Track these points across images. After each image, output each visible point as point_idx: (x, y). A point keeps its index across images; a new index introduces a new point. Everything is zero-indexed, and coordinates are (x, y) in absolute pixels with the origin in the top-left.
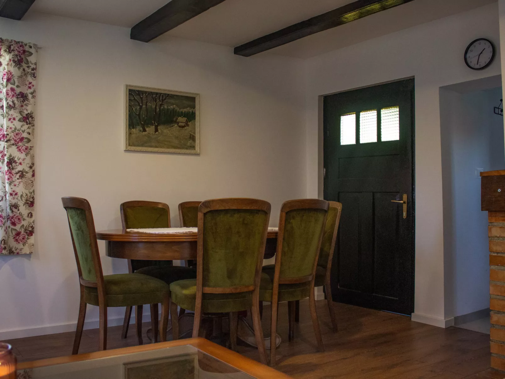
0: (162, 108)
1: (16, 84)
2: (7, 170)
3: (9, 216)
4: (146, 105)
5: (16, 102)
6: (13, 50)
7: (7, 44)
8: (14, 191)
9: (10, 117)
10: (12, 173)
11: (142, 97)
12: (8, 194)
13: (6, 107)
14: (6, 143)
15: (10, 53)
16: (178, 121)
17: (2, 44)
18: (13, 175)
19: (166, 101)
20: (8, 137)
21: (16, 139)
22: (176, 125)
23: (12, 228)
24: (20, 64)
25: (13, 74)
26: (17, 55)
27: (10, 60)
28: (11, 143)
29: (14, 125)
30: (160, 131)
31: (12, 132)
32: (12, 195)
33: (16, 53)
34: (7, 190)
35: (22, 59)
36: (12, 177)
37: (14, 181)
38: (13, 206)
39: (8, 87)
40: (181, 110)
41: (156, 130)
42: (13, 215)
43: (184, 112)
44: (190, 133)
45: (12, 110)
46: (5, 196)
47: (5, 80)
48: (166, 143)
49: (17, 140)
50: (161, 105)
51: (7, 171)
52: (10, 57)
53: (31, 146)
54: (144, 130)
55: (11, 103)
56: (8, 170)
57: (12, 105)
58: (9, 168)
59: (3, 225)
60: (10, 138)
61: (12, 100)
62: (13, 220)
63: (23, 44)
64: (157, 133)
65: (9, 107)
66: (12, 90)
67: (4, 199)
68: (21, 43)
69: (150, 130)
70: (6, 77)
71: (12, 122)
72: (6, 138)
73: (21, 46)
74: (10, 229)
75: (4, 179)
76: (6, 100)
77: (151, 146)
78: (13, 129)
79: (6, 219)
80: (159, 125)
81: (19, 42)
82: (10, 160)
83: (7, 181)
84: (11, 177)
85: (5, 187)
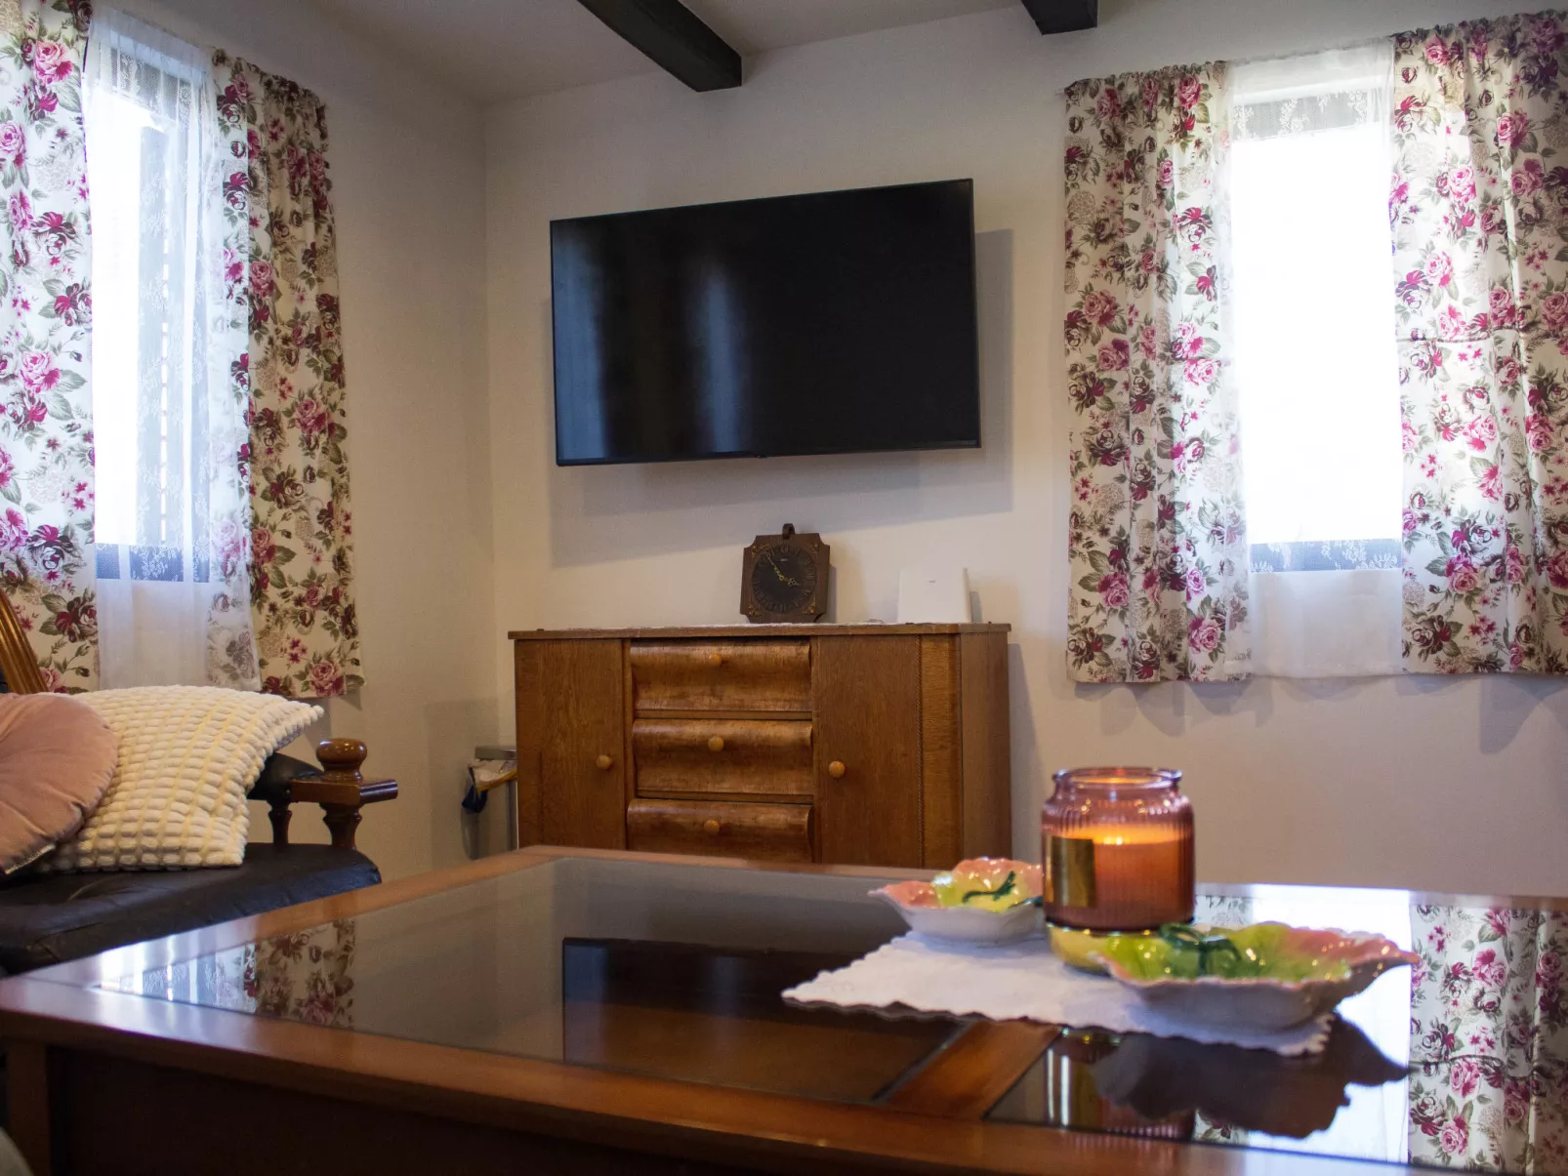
1: (1542, 145)
2: (1532, 415)
3: (1544, 555)
5: (1544, 201)
6: (1523, 45)
7: (1503, 31)
8: (1557, 480)
9: (1530, 252)
10: (1547, 425)
12: (1538, 488)
13: (1518, 226)
14: (1522, 335)
15: (1513, 55)
17: (1489, 36)
18: (1551, 430)
20: (1530, 314)
21: (1553, 316)
23: (1555, 594)
24: (1547, 82)
25: (1528, 118)
26: (1536, 58)
27: (1517, 78)
28: (1540, 332)
29: (1544, 274)
31: (1541, 298)
32: (1553, 493)
33: (1534, 50)
34: (1534, 475)
35: (1555, 63)
36: (1549, 434)
37: (1556, 449)
38: (1557, 525)
39: (1516, 163)
42: (1558, 553)
45: (1536, 228)
46: (1529, 494)
47: (1507, 145)
49: (1558, 321)
51: (1531, 420)
52: (1515, 68)
55: (1530, 210)
56: (1535, 417)
57: (1534, 215)
58: (1540, 408)
59: (1523, 582)
60: (1536, 315)
61: (1531, 201)
62: (1557, 567)
63: (1554, 16)
65: (1526, 222)
66: (1531, 166)
67: (1523, 502)
68: (1546, 16)
70: (1508, 133)
71: (1538, 267)
72: (1523, 318)
73: (1546, 25)
74: (1550, 595)
75: (1523, 443)
76: (1516, 201)
78: (1543, 288)
79: (1532, 564)
81: (1539, 15)
82: (1540, 384)
83: (1531, 450)
84: (1546, 437)
85: (1523, 466)
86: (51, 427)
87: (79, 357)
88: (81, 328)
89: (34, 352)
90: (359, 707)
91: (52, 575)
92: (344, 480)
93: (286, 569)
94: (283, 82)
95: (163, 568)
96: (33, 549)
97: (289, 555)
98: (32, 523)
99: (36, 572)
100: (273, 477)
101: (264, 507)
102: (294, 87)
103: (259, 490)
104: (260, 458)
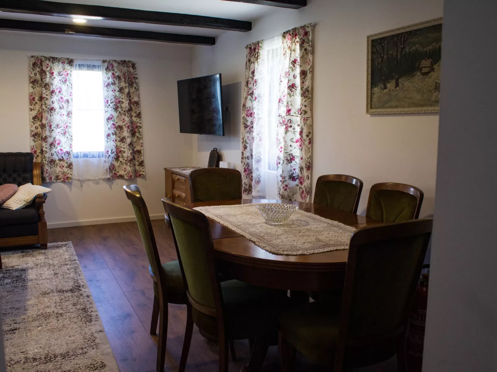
0: (404, 53)
4: (388, 54)
11: (383, 45)
16: (421, 66)
19: (407, 42)
22: (419, 73)
30: (400, 85)
35: (304, 40)
40: (425, 49)
41: (397, 85)
43: (428, 50)
44: (437, 81)
48: (407, 100)
50: (403, 49)
53: (308, 117)
54: (385, 88)
56: (300, 138)
63: (305, 27)
64: (398, 88)
69: (391, 85)
73: (303, 29)
77: (392, 107)
80: (400, 77)
86: (67, 134)
87: (70, 123)
88: (70, 118)
89: (65, 122)
90: (146, 180)
91: (67, 159)
92: (141, 136)
93: (124, 155)
94: (122, 61)
95: (92, 156)
96: (65, 155)
97: (125, 152)
98: (64, 151)
99: (65, 158)
100: (121, 138)
101: (119, 144)
102: (125, 61)
103: (118, 141)
104: (118, 134)
